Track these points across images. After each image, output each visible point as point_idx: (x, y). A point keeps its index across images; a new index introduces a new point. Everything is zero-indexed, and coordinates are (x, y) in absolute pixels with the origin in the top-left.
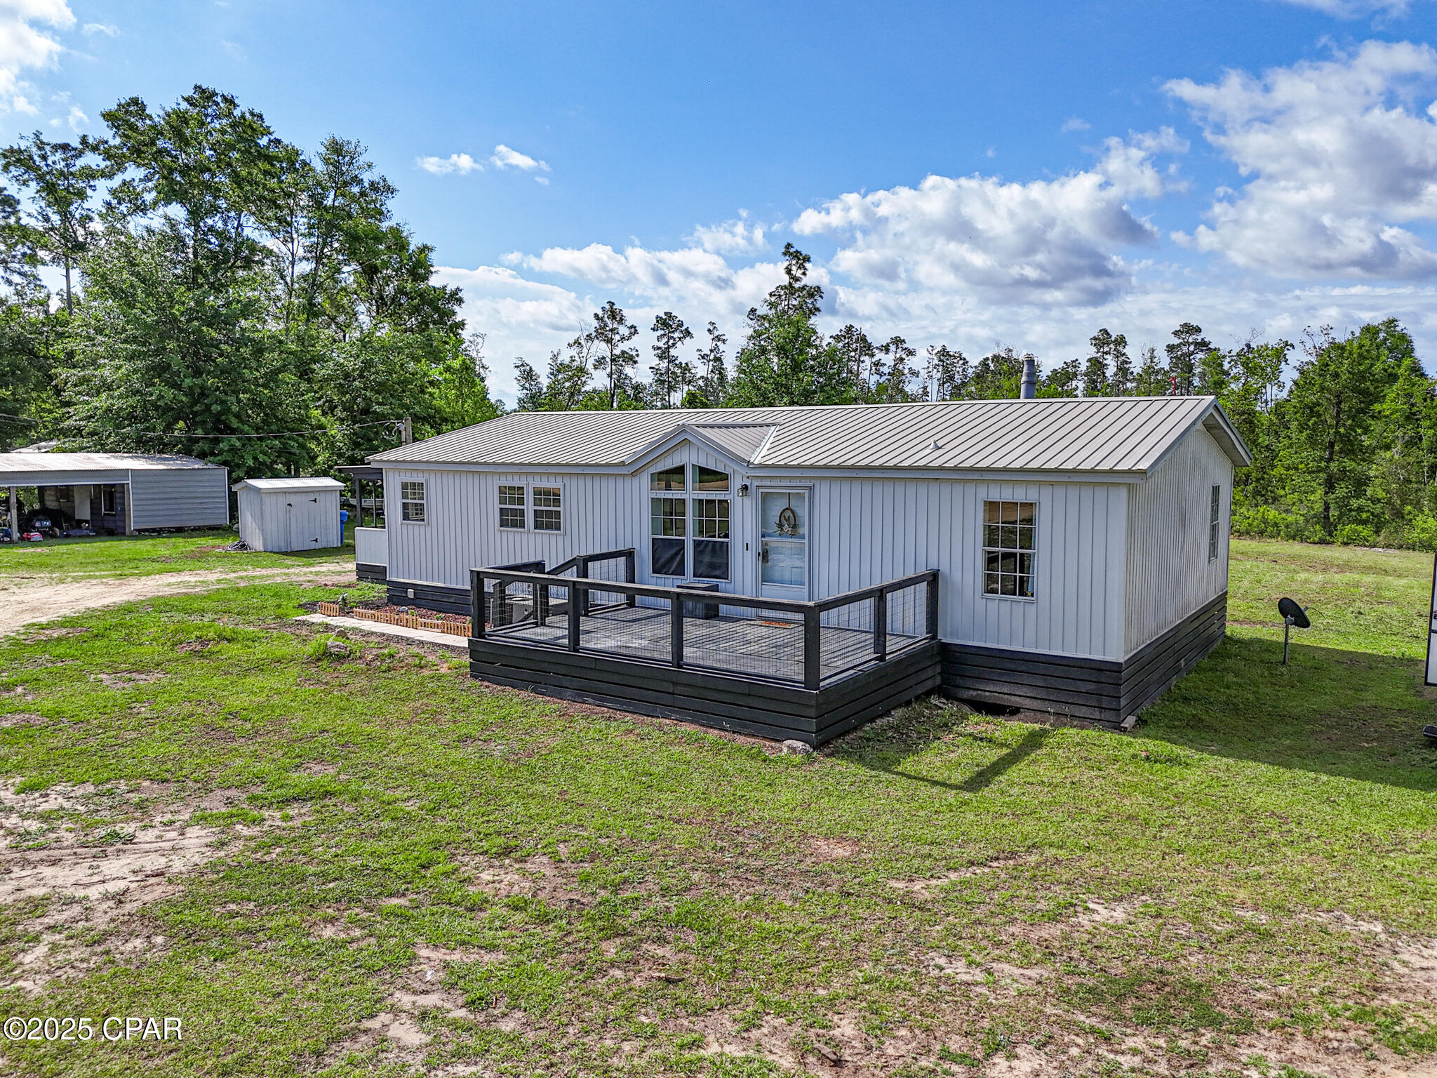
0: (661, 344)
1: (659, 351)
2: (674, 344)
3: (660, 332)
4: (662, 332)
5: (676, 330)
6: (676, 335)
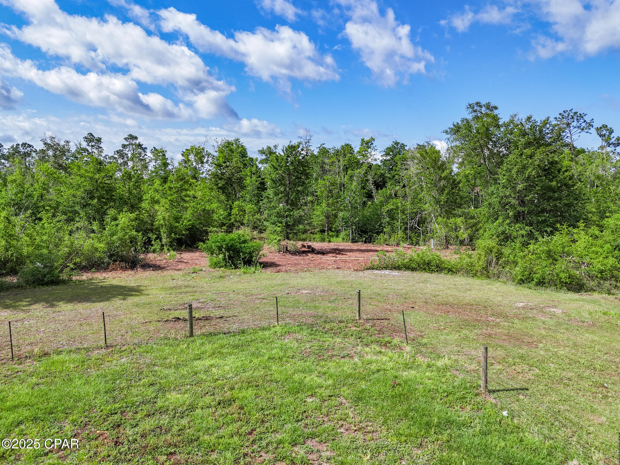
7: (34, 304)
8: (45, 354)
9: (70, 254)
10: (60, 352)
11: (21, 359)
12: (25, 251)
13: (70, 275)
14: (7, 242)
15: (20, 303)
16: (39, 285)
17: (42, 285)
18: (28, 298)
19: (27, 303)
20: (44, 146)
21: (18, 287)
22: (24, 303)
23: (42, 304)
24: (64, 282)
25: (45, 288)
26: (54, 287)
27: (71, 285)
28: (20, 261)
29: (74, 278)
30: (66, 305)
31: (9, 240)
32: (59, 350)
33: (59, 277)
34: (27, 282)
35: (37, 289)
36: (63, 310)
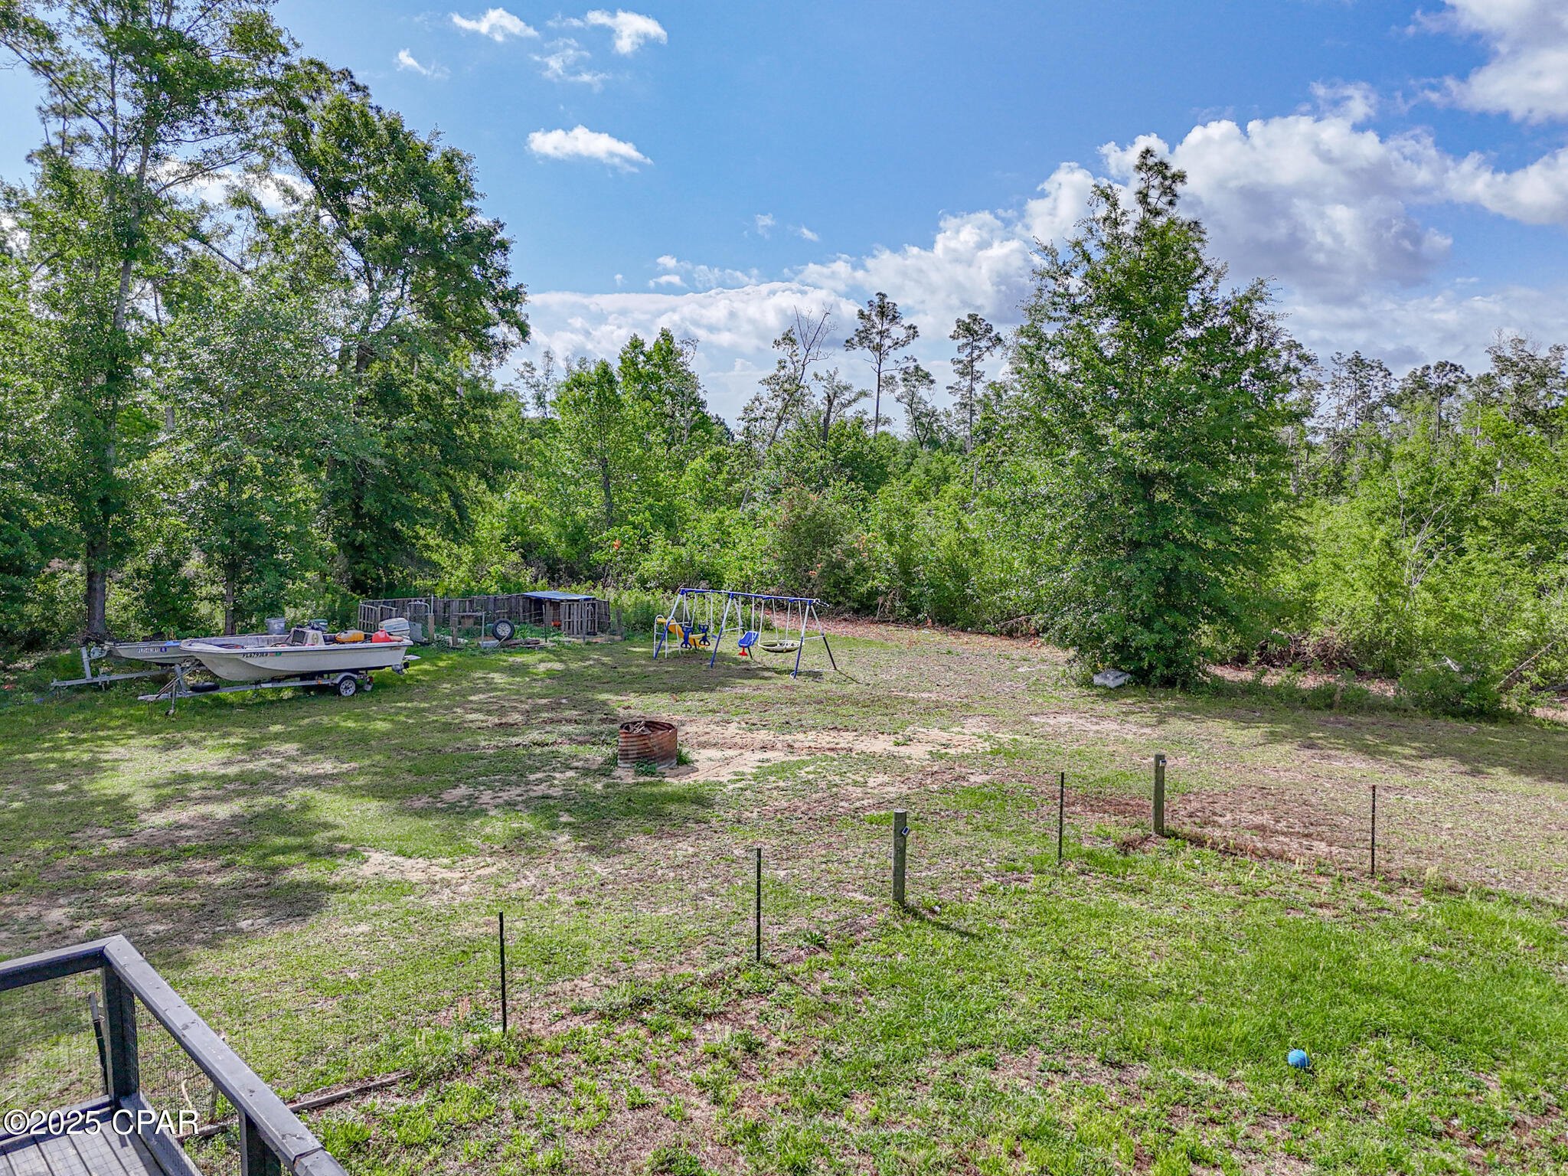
0: (963, 357)
1: (960, 366)
2: (979, 356)
3: (962, 341)
4: (965, 341)
5: (983, 336)
6: (983, 344)
7: (1431, 757)
8: (1450, 888)
9: (1534, 646)
10: (1489, 893)
11: (1392, 882)
12: (1421, 624)
13: (1529, 704)
14: (1381, 599)
15: (1397, 749)
16: (1446, 713)
17: (1454, 716)
18: (1416, 739)
19: (1414, 752)
20: (1492, 364)
21: (1395, 708)
22: (1407, 751)
23: (1449, 762)
24: (1510, 718)
25: (1459, 725)
26: (1483, 725)
27: (1530, 730)
28: (1406, 648)
29: (1539, 712)
30: (1511, 778)
31: (1386, 596)
32: (1488, 888)
33: (1498, 701)
34: (1418, 702)
35: (1441, 722)
36: (1505, 791)
